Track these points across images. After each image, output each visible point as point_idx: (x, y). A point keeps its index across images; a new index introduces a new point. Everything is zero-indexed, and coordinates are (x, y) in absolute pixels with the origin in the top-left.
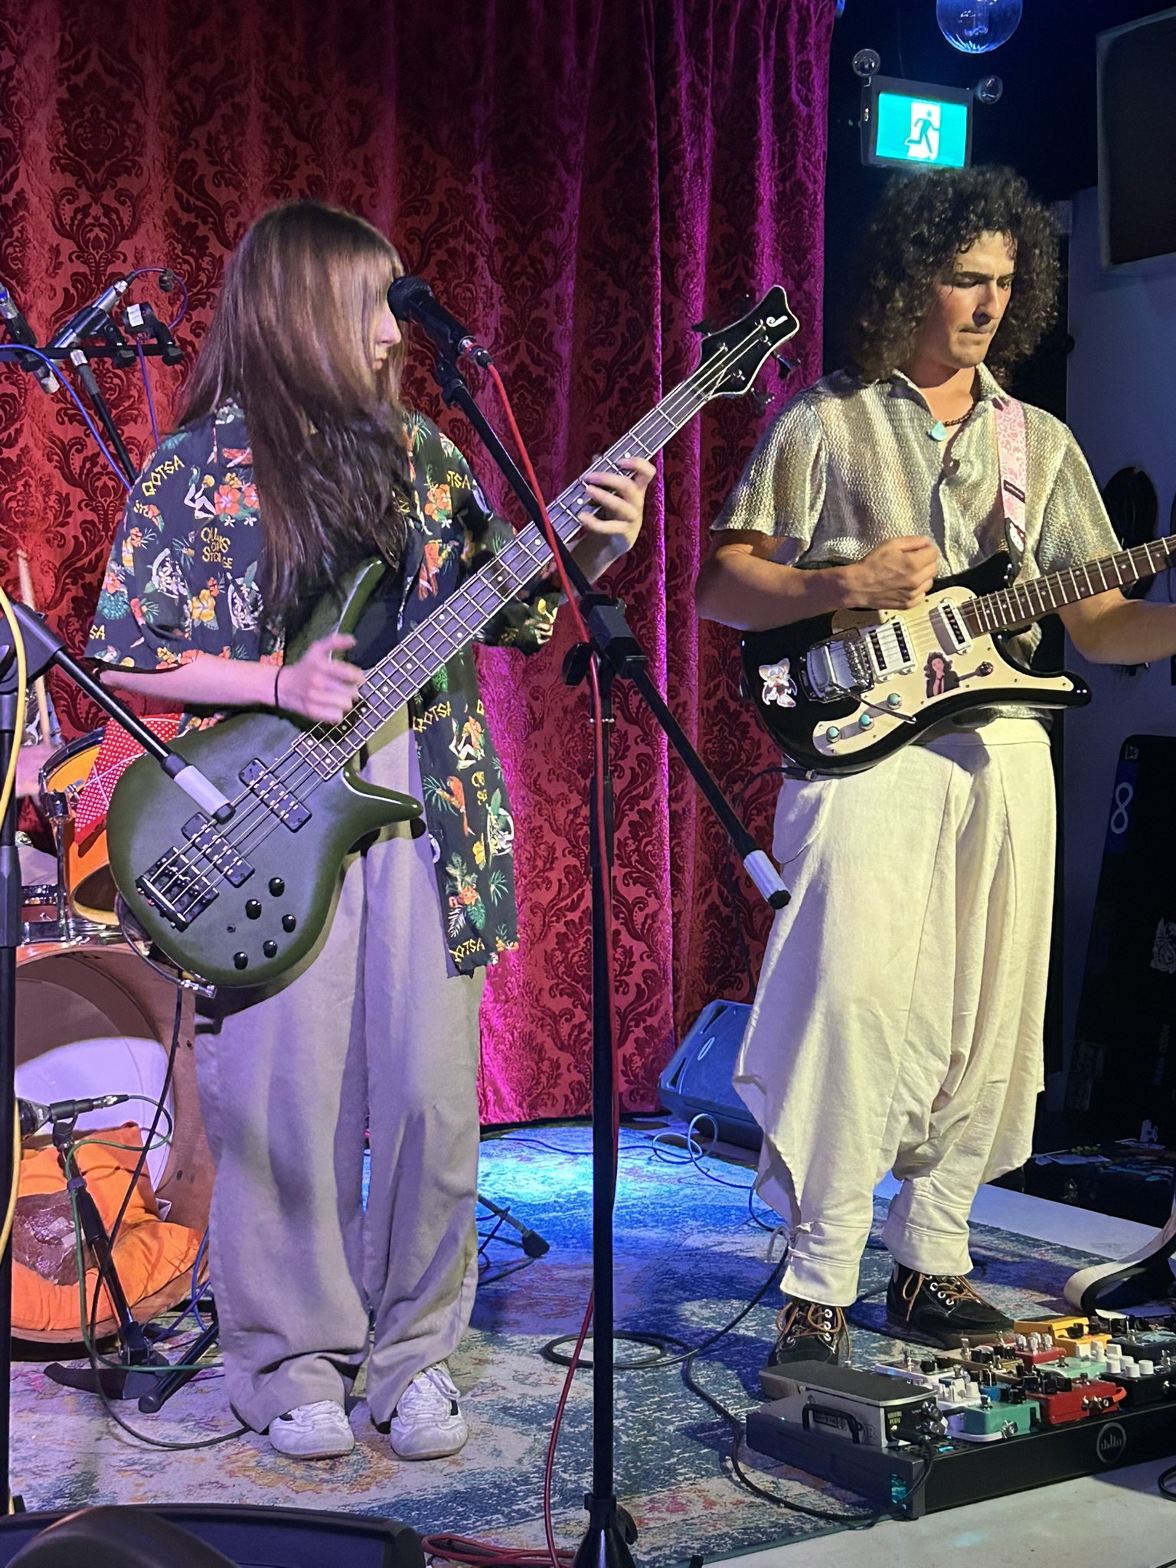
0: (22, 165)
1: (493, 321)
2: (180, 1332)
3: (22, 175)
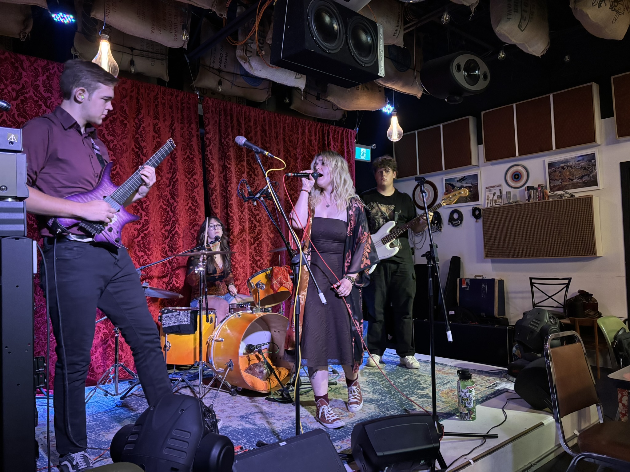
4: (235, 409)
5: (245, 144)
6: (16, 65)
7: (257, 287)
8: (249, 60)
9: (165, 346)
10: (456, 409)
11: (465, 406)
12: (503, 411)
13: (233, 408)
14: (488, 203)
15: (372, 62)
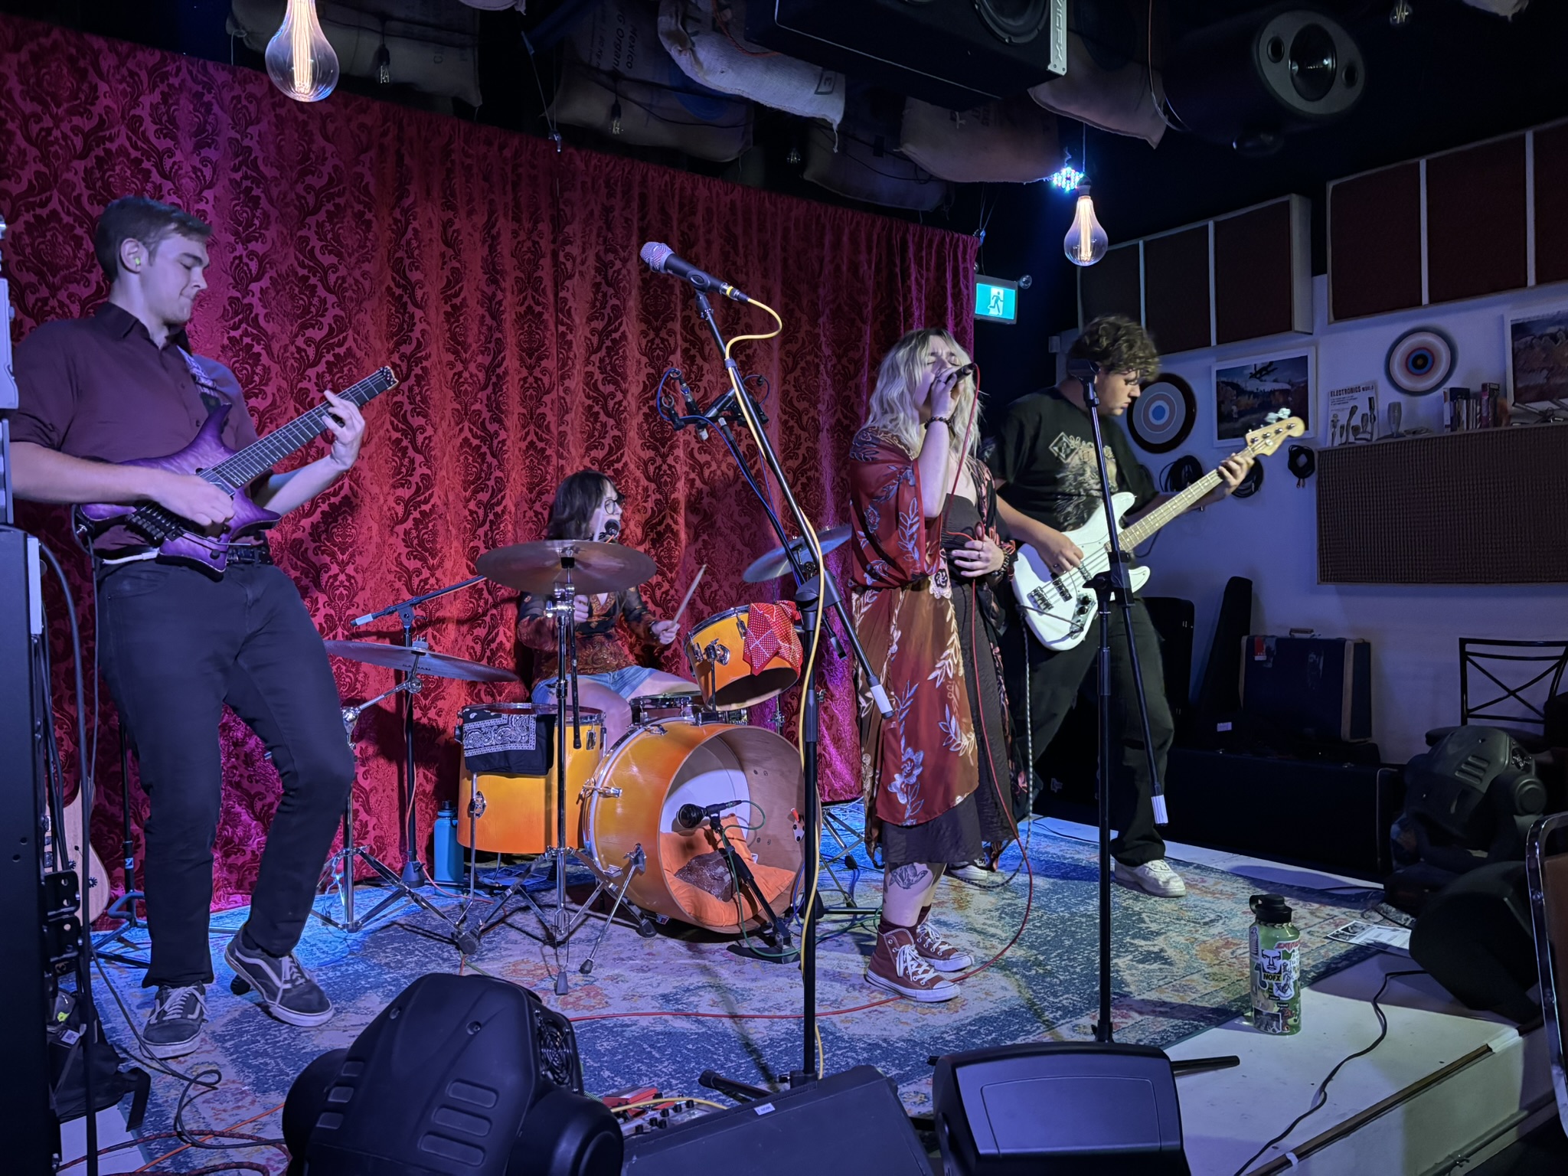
0: (624, 318)
1: (827, 398)
3: (624, 323)
4: (649, 974)
5: (667, 266)
6: (82, 63)
7: (709, 657)
8: (693, 44)
9: (472, 806)
10: (1242, 997)
11: (1272, 996)
12: (1377, 1009)
13: (644, 971)
14: (1333, 435)
15: (1031, 31)
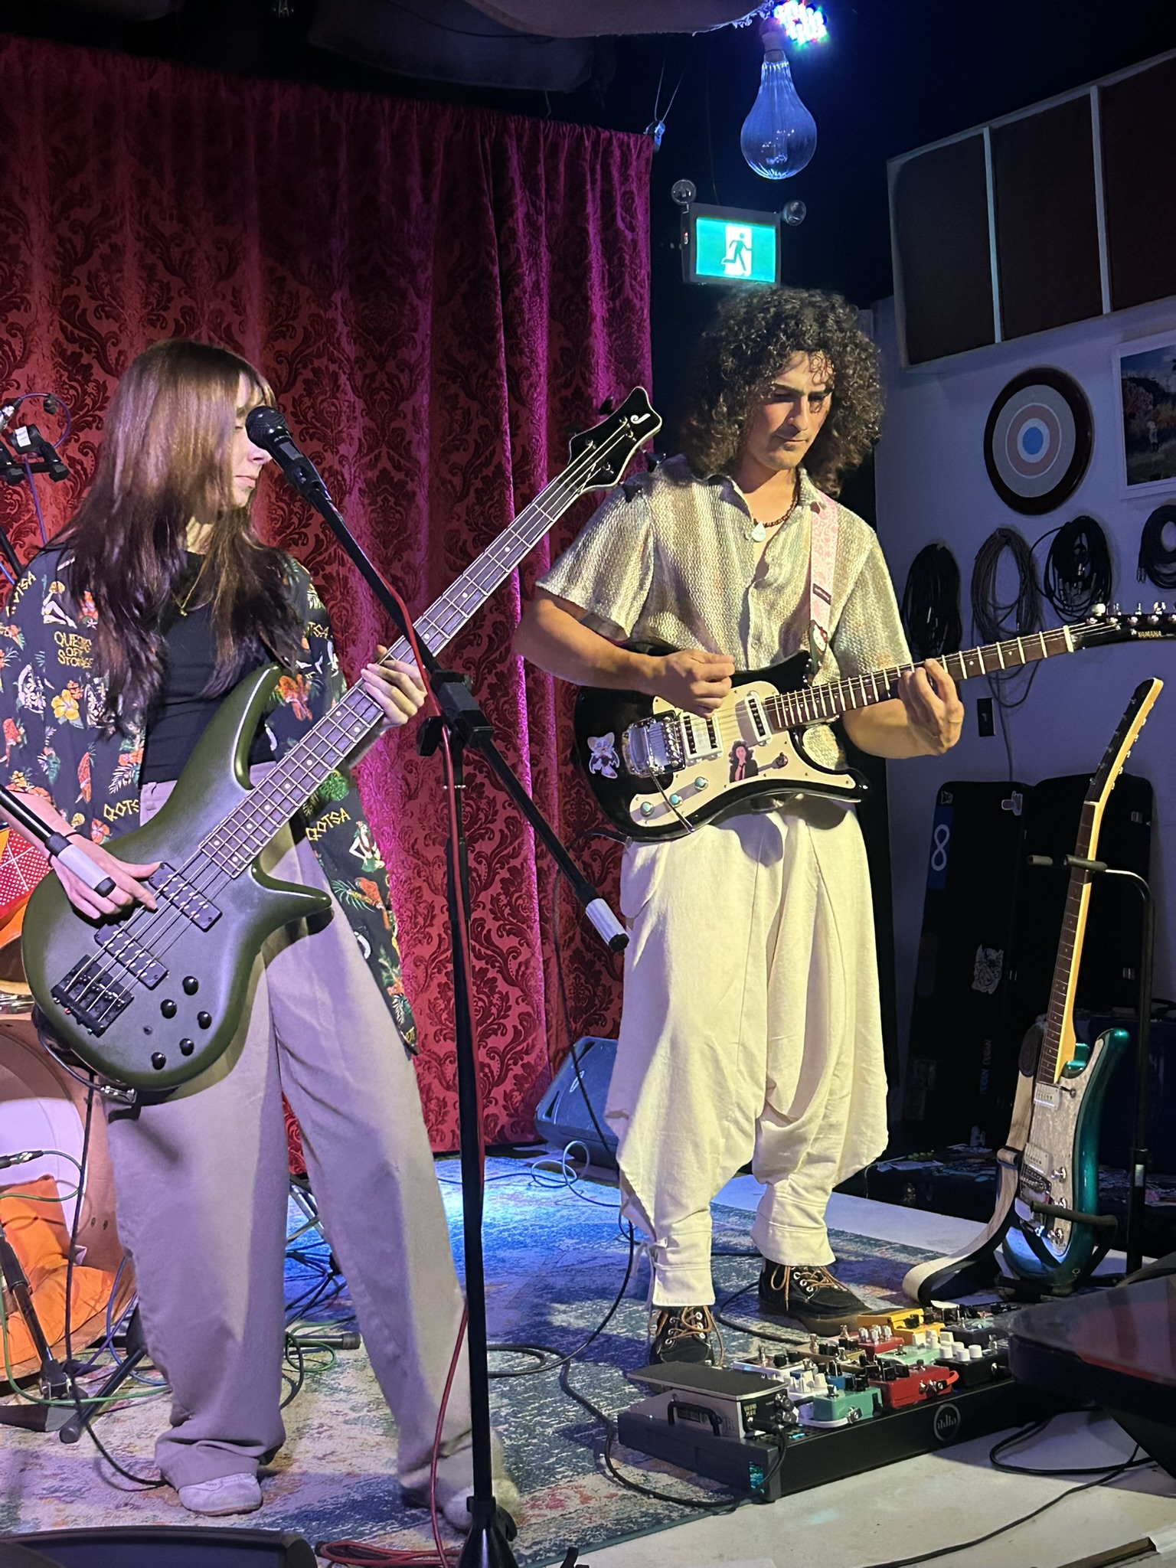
1: (356, 433)
2: (99, 1367)
